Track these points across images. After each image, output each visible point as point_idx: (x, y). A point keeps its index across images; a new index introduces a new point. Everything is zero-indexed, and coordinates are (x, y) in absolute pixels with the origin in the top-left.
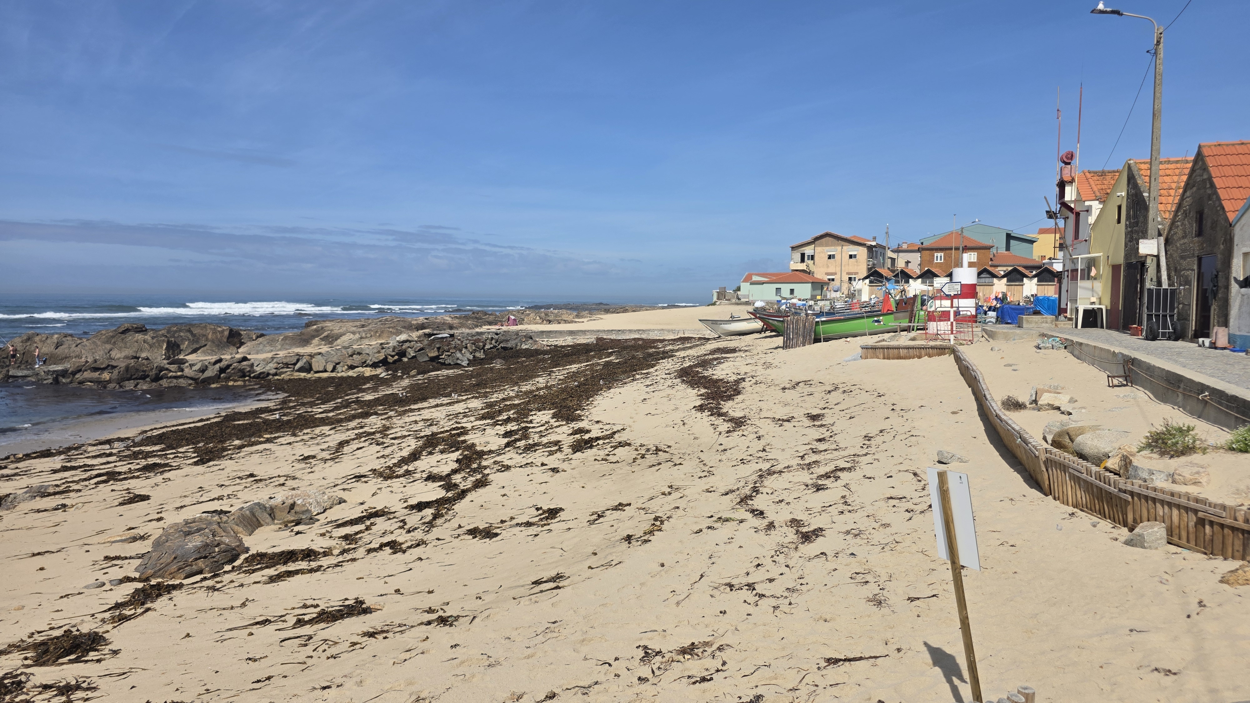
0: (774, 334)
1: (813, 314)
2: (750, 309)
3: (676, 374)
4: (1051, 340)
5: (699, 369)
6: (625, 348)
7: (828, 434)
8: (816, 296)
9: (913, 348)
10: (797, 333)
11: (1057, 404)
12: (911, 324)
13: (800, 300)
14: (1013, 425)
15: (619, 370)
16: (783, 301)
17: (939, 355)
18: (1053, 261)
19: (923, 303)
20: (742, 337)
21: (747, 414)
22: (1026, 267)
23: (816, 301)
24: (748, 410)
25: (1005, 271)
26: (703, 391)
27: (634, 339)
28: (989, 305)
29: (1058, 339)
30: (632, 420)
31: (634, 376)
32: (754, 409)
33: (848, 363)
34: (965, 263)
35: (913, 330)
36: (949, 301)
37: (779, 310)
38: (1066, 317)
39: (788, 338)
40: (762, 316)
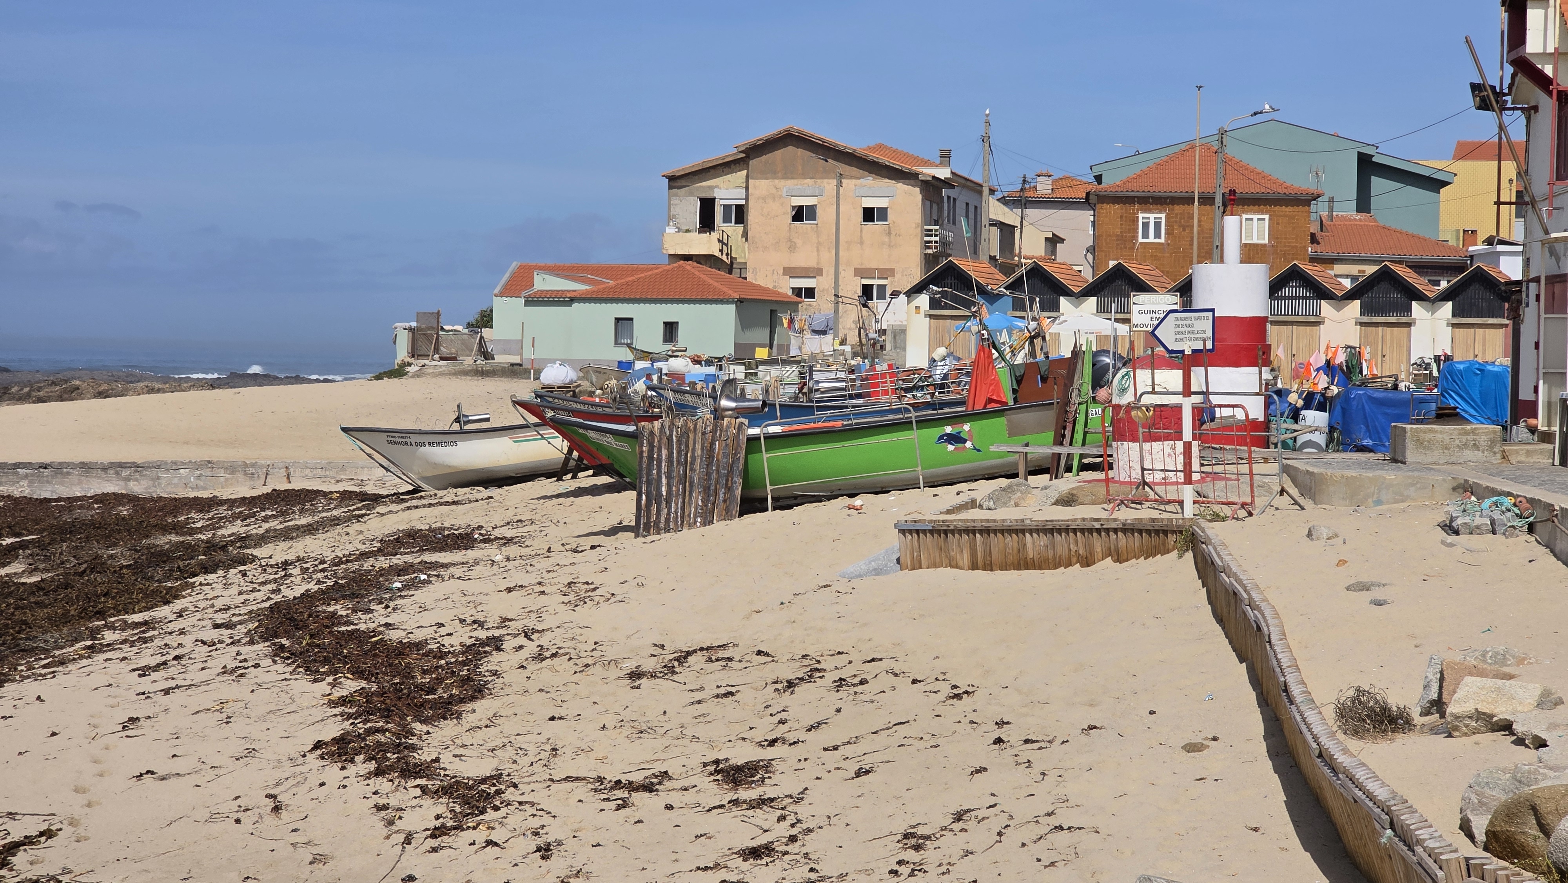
0: (605, 479)
1: (739, 412)
2: (525, 390)
3: (252, 625)
4: (1487, 503)
5: (340, 608)
6: (65, 531)
7: (783, 830)
8: (752, 347)
9: (1067, 530)
10: (683, 480)
11: (1502, 712)
12: (1063, 450)
13: (697, 361)
14: (1371, 786)
15: (41, 613)
16: (639, 365)
17: (1150, 553)
18: (1500, 248)
19: (1099, 379)
20: (494, 492)
21: (507, 768)
22: (1419, 267)
23: (752, 366)
24: (510, 752)
25: (1354, 278)
26: (350, 685)
27: (102, 499)
28: (1307, 387)
29: (1508, 502)
30: (82, 799)
31: (94, 634)
32: (532, 749)
33: (855, 583)
34: (1232, 248)
35: (1069, 469)
36: (1178, 374)
37: (622, 397)
38: (1533, 430)
39: (654, 497)
40: (562, 416)
